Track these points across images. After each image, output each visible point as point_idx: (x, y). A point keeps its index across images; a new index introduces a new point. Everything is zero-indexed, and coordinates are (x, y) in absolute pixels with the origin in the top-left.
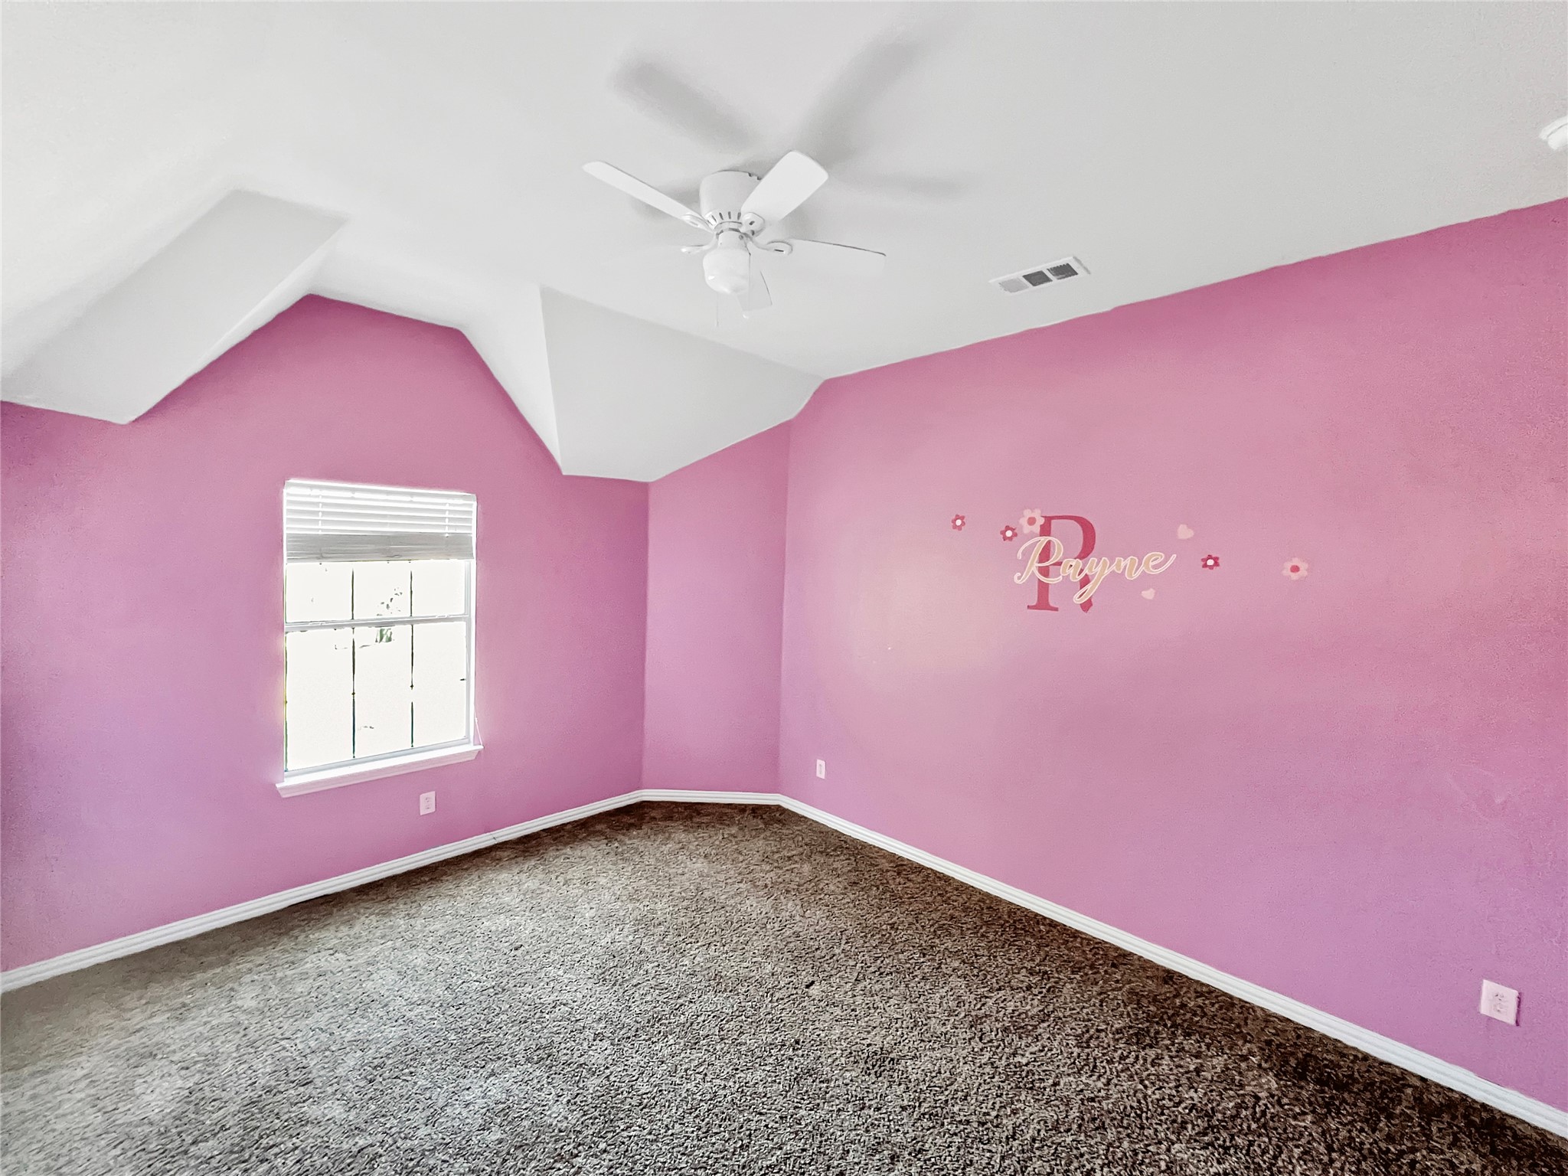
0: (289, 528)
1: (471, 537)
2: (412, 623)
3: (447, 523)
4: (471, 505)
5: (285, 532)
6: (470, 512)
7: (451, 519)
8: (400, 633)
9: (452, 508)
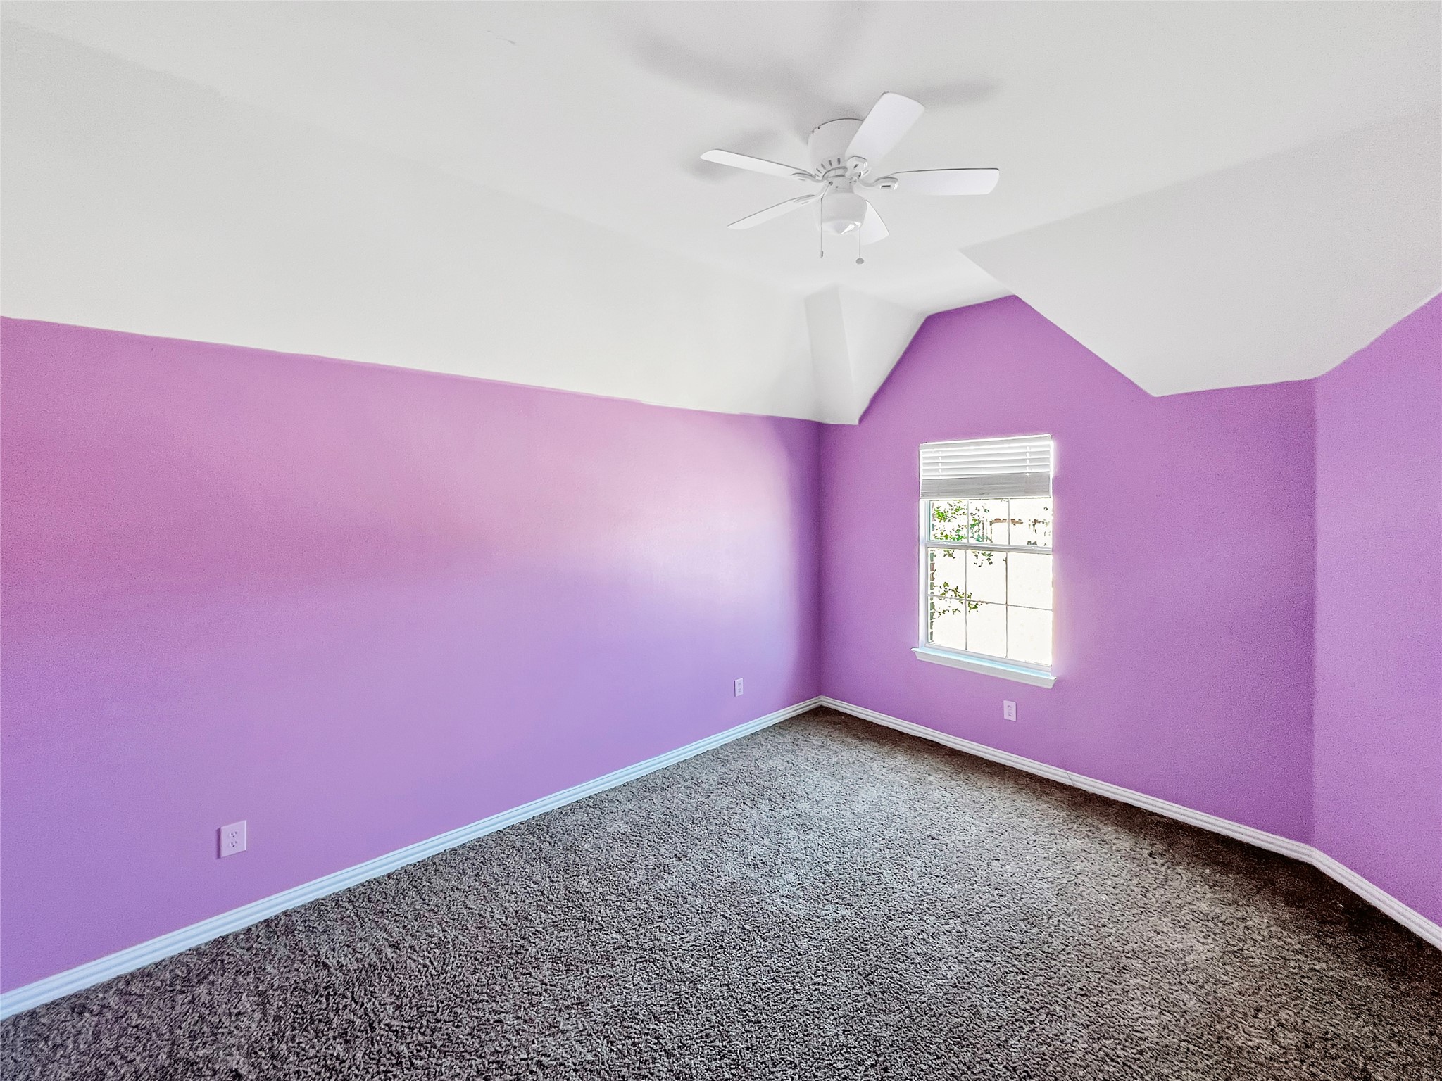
0: (923, 476)
1: (1049, 475)
2: (1008, 549)
3: (1028, 464)
4: (1049, 446)
5: (921, 478)
6: (1048, 452)
7: (1031, 460)
8: (998, 557)
9: (1033, 450)
